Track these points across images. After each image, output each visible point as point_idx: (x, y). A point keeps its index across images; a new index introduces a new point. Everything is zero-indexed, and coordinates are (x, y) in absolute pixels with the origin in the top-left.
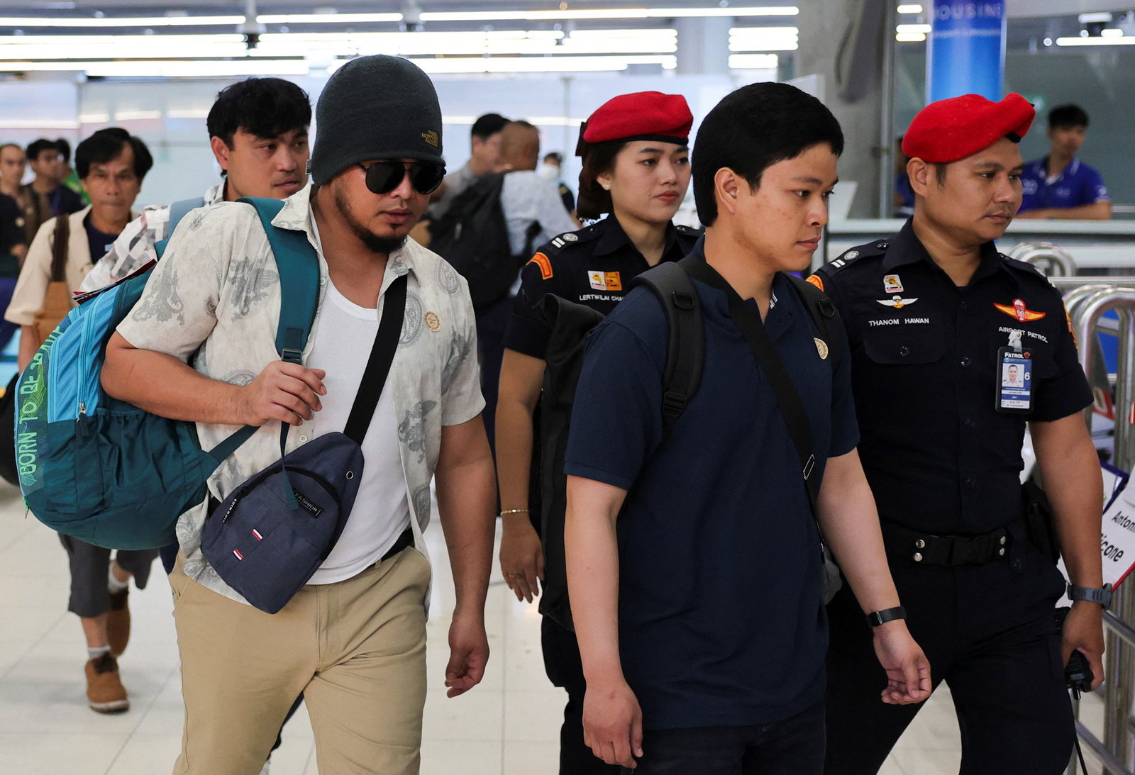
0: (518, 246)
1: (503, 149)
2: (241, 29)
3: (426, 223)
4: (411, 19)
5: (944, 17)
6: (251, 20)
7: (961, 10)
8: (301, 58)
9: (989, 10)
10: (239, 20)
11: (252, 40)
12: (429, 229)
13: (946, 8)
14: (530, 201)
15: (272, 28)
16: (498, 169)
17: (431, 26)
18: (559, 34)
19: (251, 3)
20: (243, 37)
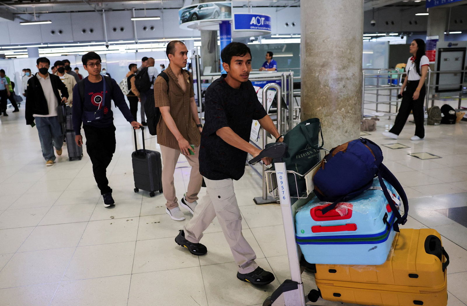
0: (151, 80)
1: (148, 63)
2: (105, 45)
3: (134, 77)
4: (137, 41)
5: (222, 38)
6: (107, 43)
7: (224, 36)
8: (119, 50)
9: (229, 36)
10: (104, 43)
11: (107, 46)
12: (135, 77)
13: (222, 36)
14: (152, 72)
15: (111, 44)
16: (147, 66)
17: (141, 43)
18: (164, 44)
19: (107, 40)
20: (105, 46)
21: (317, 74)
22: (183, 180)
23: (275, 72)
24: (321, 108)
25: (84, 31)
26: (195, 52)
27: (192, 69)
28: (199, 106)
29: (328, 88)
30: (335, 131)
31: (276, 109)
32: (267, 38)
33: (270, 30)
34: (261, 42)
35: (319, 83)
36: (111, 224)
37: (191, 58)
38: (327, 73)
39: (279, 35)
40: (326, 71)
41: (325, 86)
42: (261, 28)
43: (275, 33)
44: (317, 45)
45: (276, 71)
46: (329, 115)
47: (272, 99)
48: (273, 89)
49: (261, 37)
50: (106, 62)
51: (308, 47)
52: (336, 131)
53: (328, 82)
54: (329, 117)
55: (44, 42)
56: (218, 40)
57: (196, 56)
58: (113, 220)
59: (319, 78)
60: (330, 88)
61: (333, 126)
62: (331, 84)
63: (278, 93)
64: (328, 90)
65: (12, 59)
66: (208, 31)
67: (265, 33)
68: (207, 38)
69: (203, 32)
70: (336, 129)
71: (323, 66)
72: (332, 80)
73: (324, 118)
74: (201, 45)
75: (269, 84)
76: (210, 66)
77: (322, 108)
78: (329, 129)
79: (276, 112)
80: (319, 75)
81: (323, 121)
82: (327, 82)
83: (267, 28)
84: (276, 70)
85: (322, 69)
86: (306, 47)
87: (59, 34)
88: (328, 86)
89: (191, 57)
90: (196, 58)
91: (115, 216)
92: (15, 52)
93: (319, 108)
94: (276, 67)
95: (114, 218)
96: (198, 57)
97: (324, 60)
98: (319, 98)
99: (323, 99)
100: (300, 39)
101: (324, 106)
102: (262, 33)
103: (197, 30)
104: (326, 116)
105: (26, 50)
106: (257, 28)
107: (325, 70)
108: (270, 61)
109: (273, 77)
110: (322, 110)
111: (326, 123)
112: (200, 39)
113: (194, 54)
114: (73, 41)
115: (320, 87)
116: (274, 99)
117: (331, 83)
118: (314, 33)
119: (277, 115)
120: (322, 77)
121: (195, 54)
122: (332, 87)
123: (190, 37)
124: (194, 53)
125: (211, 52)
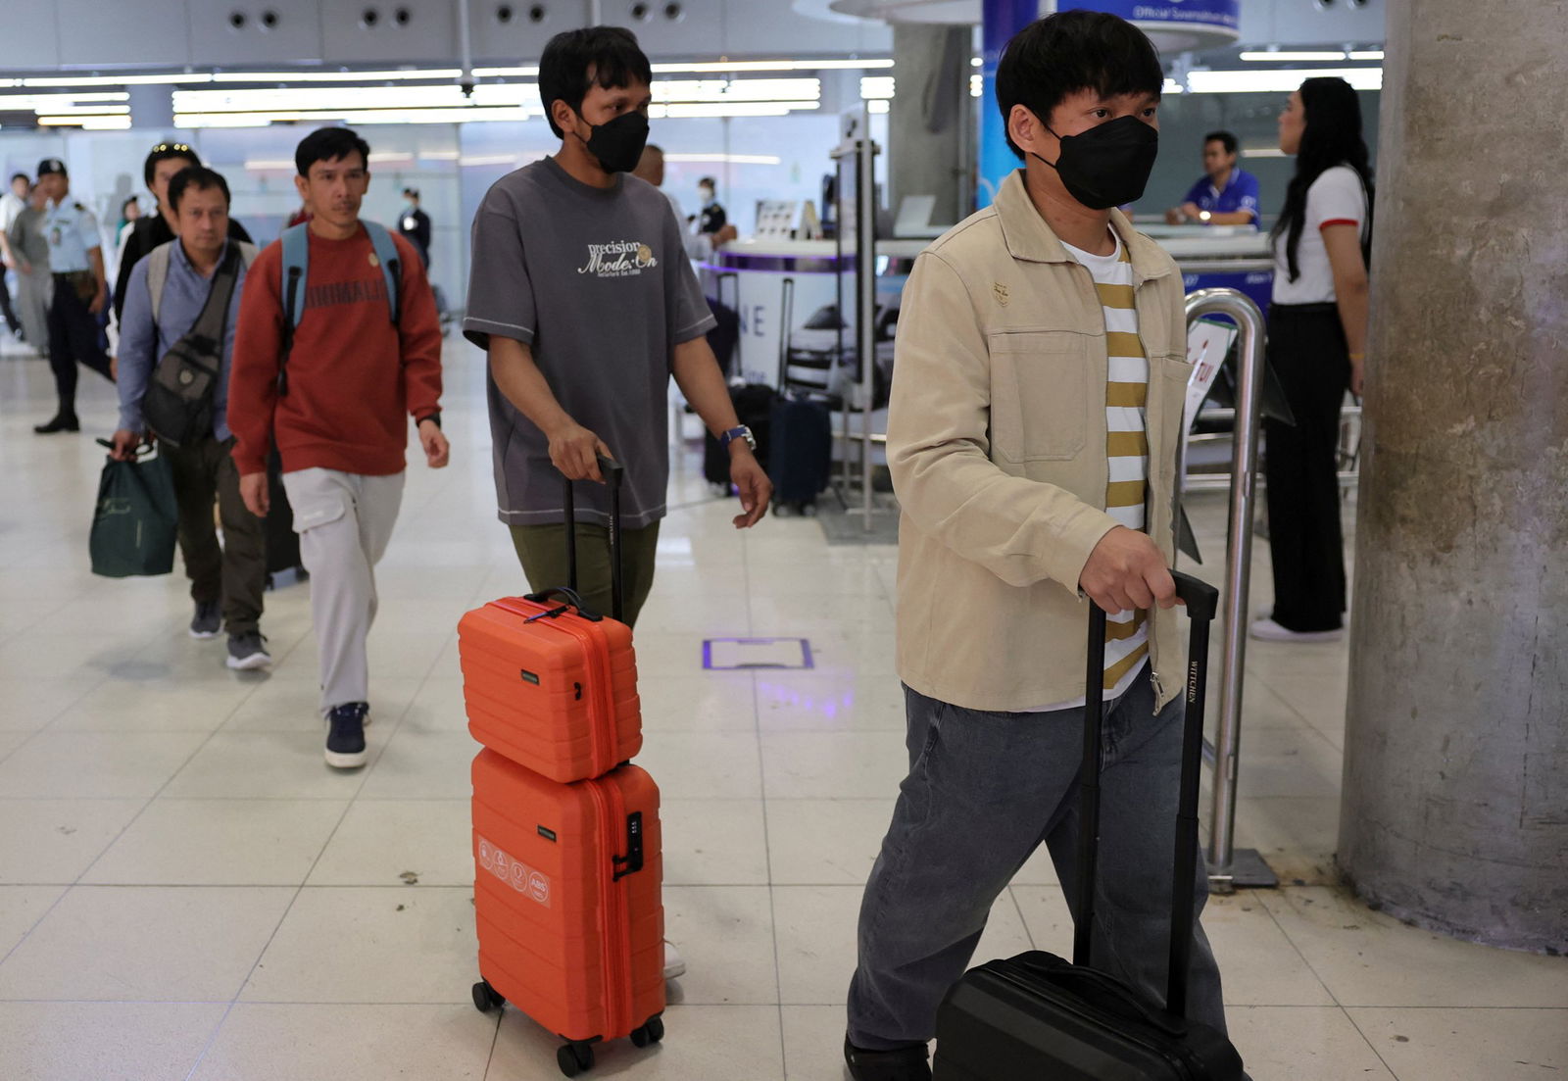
2: (459, 81)
6: (467, 73)
10: (457, 73)
11: (467, 89)
15: (485, 80)
18: (723, 84)
19: (466, 59)
20: (460, 88)
21: (1461, 252)
22: (757, 730)
23: (1246, 233)
24: (1471, 423)
25: (371, 17)
26: (854, 124)
27: (838, 204)
28: (859, 379)
29: (1516, 323)
30: (1544, 547)
31: (1229, 412)
32: (1217, 64)
33: (1233, 26)
34: (1185, 85)
35: (1472, 297)
36: (401, 908)
37: (837, 154)
38: (1521, 244)
39: (1284, 49)
40: (1511, 234)
41: (1500, 312)
42: (1189, 15)
43: (1260, 41)
44: (1470, 98)
45: (1252, 228)
46: (1515, 466)
47: (1211, 368)
48: (1219, 316)
49: (1187, 58)
50: (456, 161)
51: (1420, 113)
52: (1553, 548)
53: (1520, 294)
54: (1517, 472)
55: (197, 62)
56: (973, 71)
57: (859, 144)
58: (410, 890)
59: (1472, 274)
60: (1530, 327)
61: (1535, 519)
62: (1539, 303)
63: (1244, 340)
64: (1519, 333)
65: (64, 132)
66: (927, 26)
67: (1205, 39)
68: (925, 59)
69: (903, 32)
70: (1555, 540)
71: (1496, 209)
72: (1544, 282)
73: (1484, 477)
74: (891, 94)
75: (1201, 292)
76: (926, 192)
77: (1480, 425)
78: (1513, 533)
79: (1227, 426)
80: (1470, 255)
81: (1478, 490)
82: (1515, 291)
83: (1216, 17)
84: (1253, 221)
85: (1494, 222)
86: (1406, 110)
87: (262, 28)
88: (1517, 315)
89: (838, 149)
90: (859, 156)
91: (422, 874)
92: (77, 104)
93: (1461, 422)
94: (1257, 208)
95: (416, 881)
96: (866, 151)
97: (1505, 177)
98: (1465, 373)
99: (1490, 378)
100: (1379, 71)
101: (1490, 418)
102: (1193, 41)
103: (878, 24)
104: (1494, 467)
105: (124, 96)
106: (1165, 14)
107: (1509, 228)
108: (1224, 179)
109: (1232, 257)
110: (1477, 434)
111: (1497, 502)
112: (889, 63)
113: (849, 135)
114: (317, 61)
115: (1474, 318)
116: (1225, 367)
117: (1535, 298)
118: (1461, 39)
119: (1236, 445)
120: (1488, 266)
121: (858, 135)
122: (1544, 321)
123: (845, 56)
124: (849, 127)
125: (935, 128)
